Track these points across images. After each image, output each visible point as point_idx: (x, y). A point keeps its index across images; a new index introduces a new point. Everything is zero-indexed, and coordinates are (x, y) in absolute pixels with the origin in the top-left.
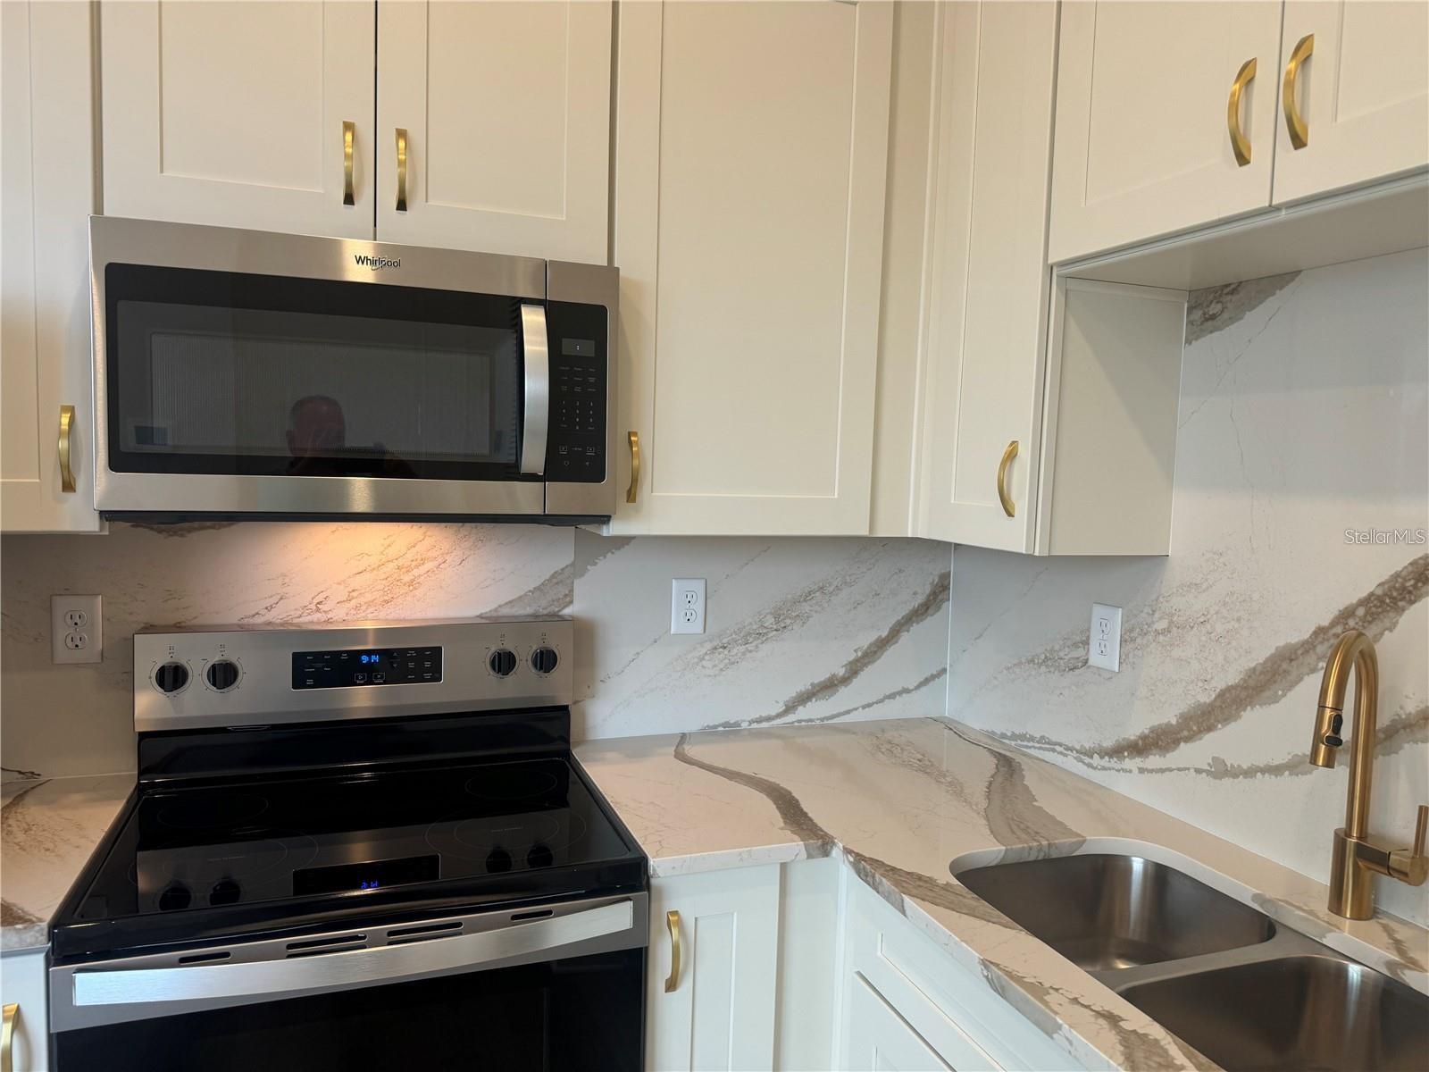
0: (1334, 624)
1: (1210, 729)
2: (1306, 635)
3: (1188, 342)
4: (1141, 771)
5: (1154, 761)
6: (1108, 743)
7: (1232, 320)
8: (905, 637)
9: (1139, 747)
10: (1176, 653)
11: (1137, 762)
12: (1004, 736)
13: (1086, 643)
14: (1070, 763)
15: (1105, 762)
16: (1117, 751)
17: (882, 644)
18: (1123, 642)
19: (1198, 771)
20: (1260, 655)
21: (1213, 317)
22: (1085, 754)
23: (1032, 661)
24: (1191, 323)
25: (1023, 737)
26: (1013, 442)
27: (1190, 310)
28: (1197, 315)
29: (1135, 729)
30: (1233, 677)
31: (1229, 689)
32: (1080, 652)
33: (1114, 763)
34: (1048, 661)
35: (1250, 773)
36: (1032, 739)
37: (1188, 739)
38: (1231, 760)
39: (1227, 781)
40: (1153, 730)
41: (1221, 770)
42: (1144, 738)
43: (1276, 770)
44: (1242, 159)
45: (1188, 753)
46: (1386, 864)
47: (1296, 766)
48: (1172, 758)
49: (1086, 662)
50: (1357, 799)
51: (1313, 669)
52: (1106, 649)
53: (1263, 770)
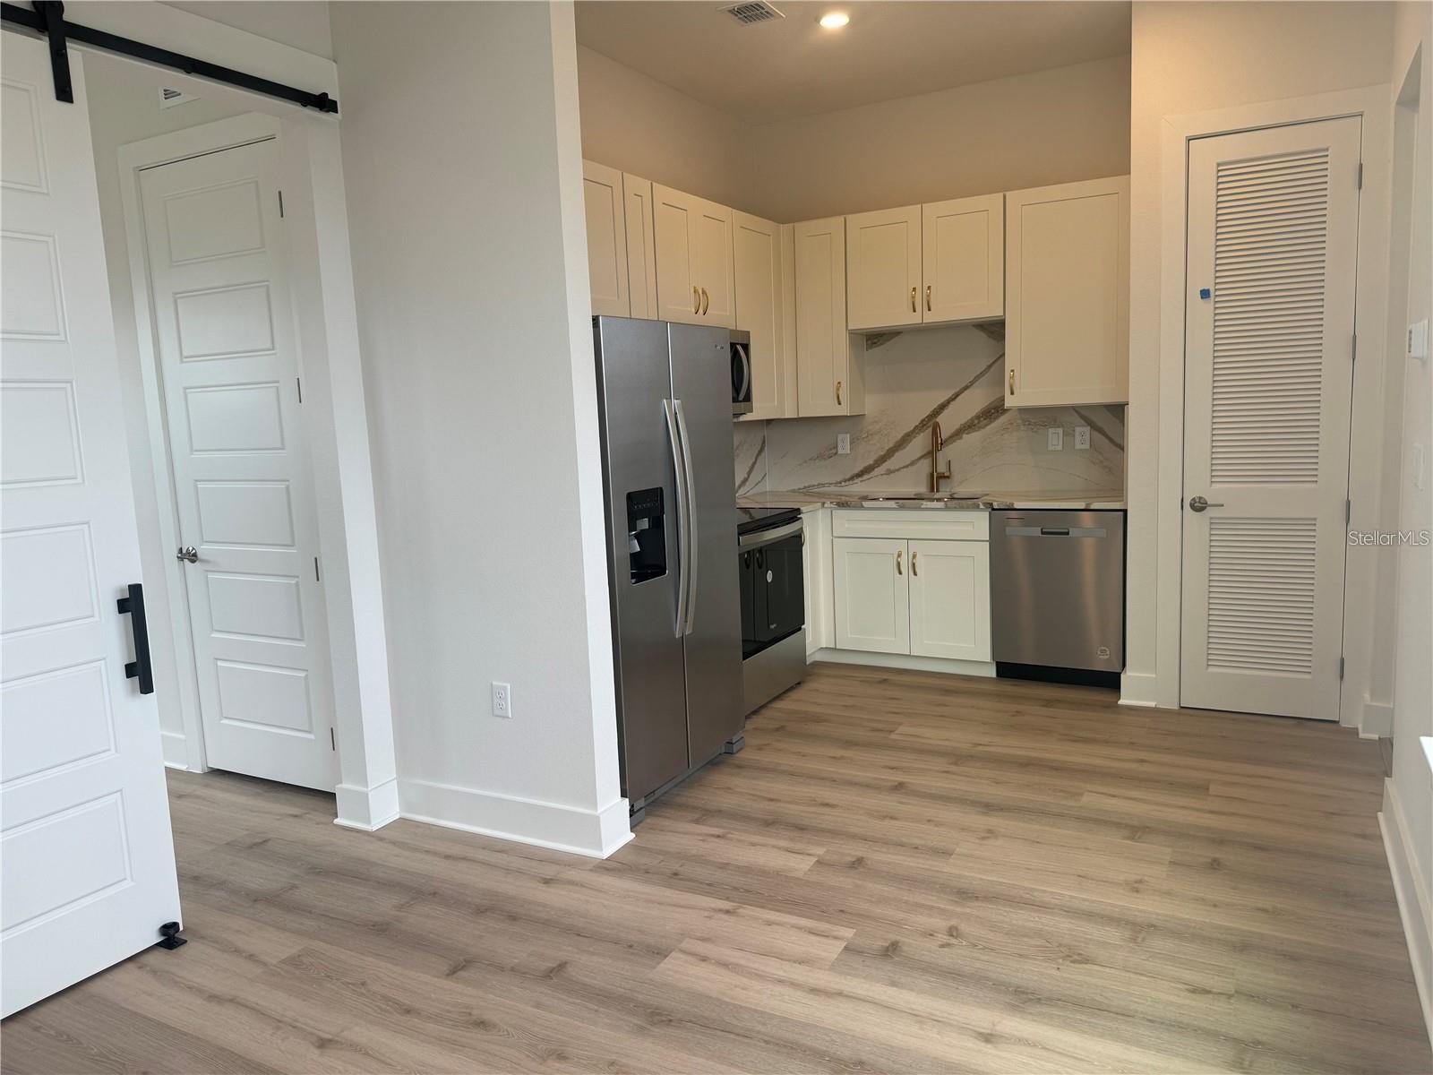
0: (920, 424)
1: (885, 461)
2: (912, 428)
3: (867, 350)
4: (861, 481)
5: (866, 477)
6: (847, 477)
7: (882, 344)
8: (758, 461)
9: (859, 475)
10: (871, 442)
11: (860, 479)
12: (800, 489)
13: (836, 447)
14: (833, 489)
15: (847, 483)
16: (852, 478)
17: (754, 463)
18: (851, 444)
19: (882, 475)
20: (900, 437)
21: (875, 343)
22: (838, 483)
23: (811, 459)
24: (867, 344)
25: (809, 487)
26: (839, 383)
27: (867, 341)
28: (869, 342)
29: (857, 470)
30: (891, 444)
31: (890, 448)
32: (834, 451)
33: (851, 482)
34: (821, 457)
35: (898, 470)
36: (814, 486)
37: (877, 467)
38: (892, 468)
39: (892, 475)
40: (864, 467)
41: (889, 472)
42: (862, 471)
43: (907, 466)
44: (914, 311)
45: (877, 471)
46: (942, 477)
47: (913, 463)
48: (872, 474)
49: (836, 453)
50: (934, 464)
51: (915, 437)
52: (844, 447)
53: (904, 467)
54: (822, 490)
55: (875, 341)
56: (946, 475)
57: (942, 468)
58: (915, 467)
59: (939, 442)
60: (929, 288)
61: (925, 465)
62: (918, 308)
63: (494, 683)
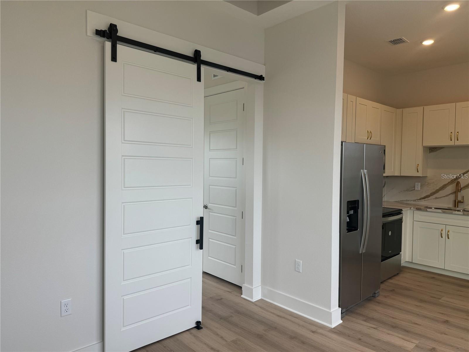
0: (451, 181)
1: (435, 194)
2: (447, 183)
3: (429, 153)
4: (424, 201)
5: (426, 199)
6: (418, 199)
7: (435, 151)
9: (424, 198)
10: (429, 187)
11: (424, 200)
12: (398, 201)
14: (412, 202)
15: (418, 201)
16: (420, 199)
18: (421, 186)
19: (433, 199)
21: (433, 151)
22: (415, 200)
23: (404, 191)
24: (429, 151)
25: (402, 201)
26: (418, 164)
27: (429, 150)
28: (430, 150)
29: (423, 196)
30: (438, 188)
31: (437, 189)
32: (413, 188)
33: (420, 200)
34: (408, 190)
35: (441, 197)
36: (404, 200)
37: (432, 196)
38: (438, 197)
39: (438, 199)
40: (426, 196)
41: (436, 198)
43: (444, 197)
44: (451, 140)
45: (431, 197)
46: (460, 202)
47: (447, 196)
48: (429, 198)
49: (414, 190)
50: (456, 197)
51: (448, 186)
52: (418, 186)
53: (442, 197)
54: (408, 202)
55: (433, 150)
57: (460, 198)
58: (447, 197)
59: (460, 189)
60: (458, 132)
61: (452, 197)
62: (453, 139)
63: (296, 260)
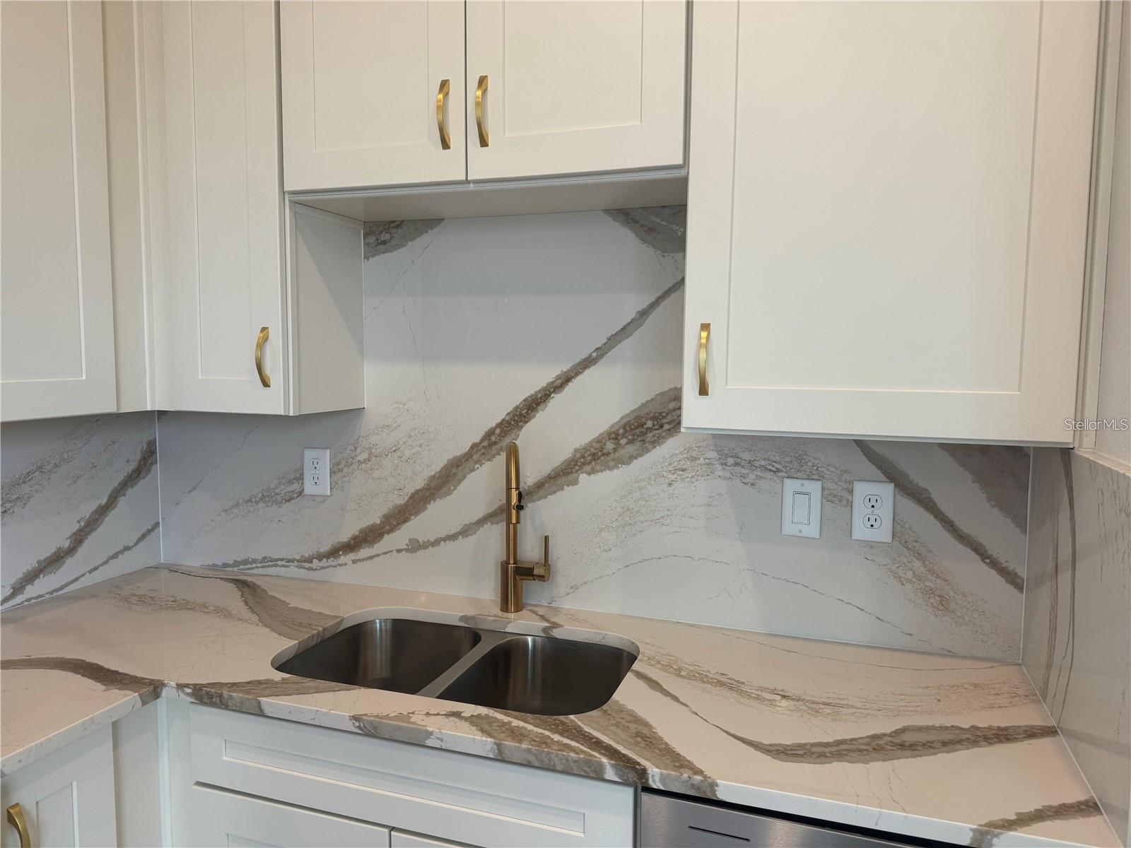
0: (482, 440)
1: (405, 521)
2: (466, 450)
3: (366, 257)
4: (354, 562)
5: (364, 552)
6: (325, 548)
7: (398, 246)
8: (122, 501)
9: (351, 546)
10: (376, 474)
11: (352, 556)
12: (225, 565)
13: (300, 478)
14: (293, 571)
15: (324, 563)
16: (334, 553)
18: (332, 473)
19: (399, 551)
20: (438, 464)
21: (384, 242)
22: (305, 561)
23: (250, 500)
24: (367, 244)
25: (245, 562)
26: (264, 329)
27: (366, 235)
28: (372, 239)
29: (345, 535)
30: (419, 483)
31: (417, 492)
32: (295, 487)
33: (331, 561)
34: (267, 497)
35: (436, 543)
36: (254, 561)
37: (389, 532)
38: (422, 538)
39: (421, 552)
40: (361, 531)
41: (415, 546)
42: (355, 538)
43: (453, 537)
44: (445, 145)
45: (389, 541)
46: (526, 572)
47: (466, 531)
48: (379, 547)
49: (301, 493)
50: (512, 540)
51: (473, 470)
52: (318, 480)
53: (444, 539)
54: (273, 571)
55: (385, 237)
56: (536, 572)
57: (530, 551)
58: (472, 539)
61: (493, 538)
62: (456, 139)
